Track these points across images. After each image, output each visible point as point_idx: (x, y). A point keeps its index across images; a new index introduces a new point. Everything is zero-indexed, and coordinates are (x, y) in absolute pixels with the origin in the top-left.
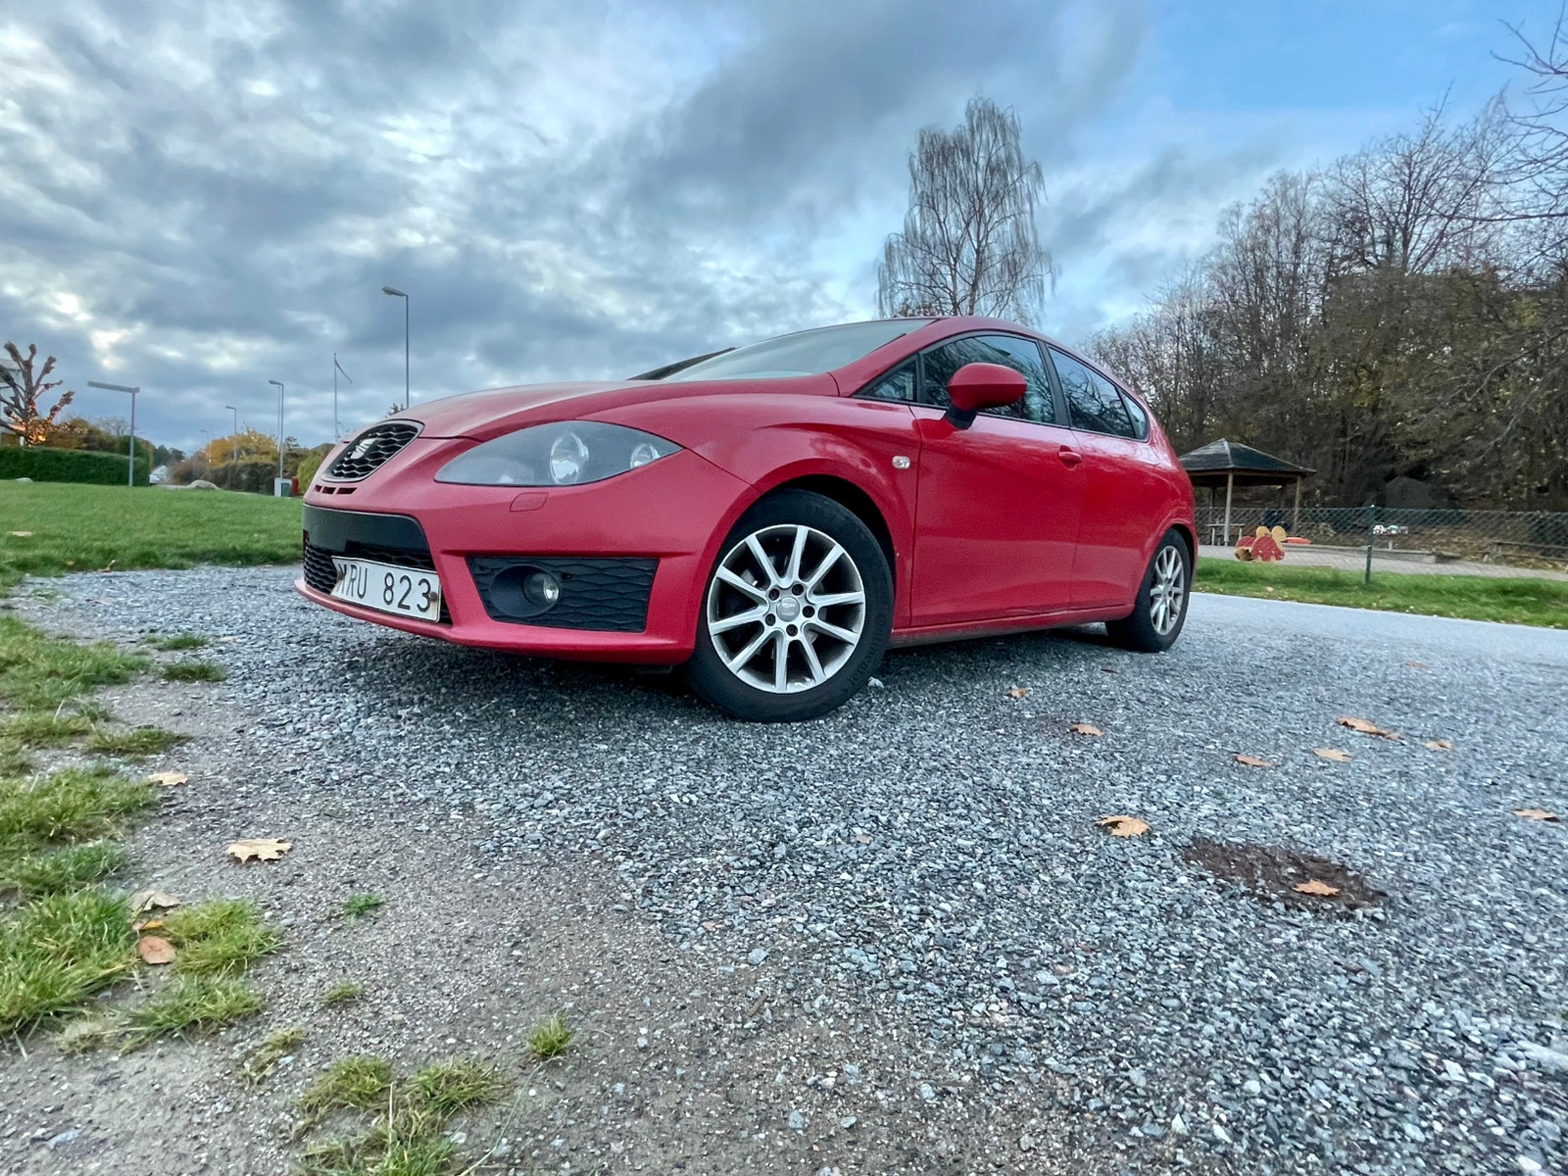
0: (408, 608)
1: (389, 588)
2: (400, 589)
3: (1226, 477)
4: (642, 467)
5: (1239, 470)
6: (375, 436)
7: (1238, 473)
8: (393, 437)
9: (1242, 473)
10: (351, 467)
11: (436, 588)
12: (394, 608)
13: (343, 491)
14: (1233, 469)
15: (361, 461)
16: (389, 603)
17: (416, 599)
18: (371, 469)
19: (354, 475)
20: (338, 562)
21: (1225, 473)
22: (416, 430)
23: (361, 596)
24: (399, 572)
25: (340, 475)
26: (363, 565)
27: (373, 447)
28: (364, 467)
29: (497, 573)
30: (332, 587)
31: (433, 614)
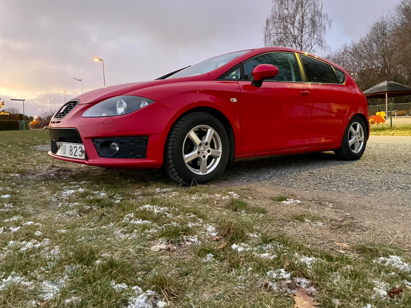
0: (76, 156)
1: (71, 150)
2: (74, 150)
3: (385, 94)
4: (143, 108)
5: (389, 91)
6: (67, 105)
7: (389, 93)
8: (71, 105)
9: (390, 93)
10: (60, 115)
11: (84, 149)
12: (73, 156)
13: (58, 122)
14: (387, 92)
15: (63, 113)
16: (71, 155)
17: (79, 153)
18: (65, 115)
19: (61, 117)
20: (58, 144)
21: (384, 93)
22: (78, 102)
23: (64, 154)
24: (73, 145)
25: (57, 118)
26: (64, 144)
27: (67, 108)
28: (64, 114)
29: (100, 143)
30: (57, 152)
31: (83, 157)
